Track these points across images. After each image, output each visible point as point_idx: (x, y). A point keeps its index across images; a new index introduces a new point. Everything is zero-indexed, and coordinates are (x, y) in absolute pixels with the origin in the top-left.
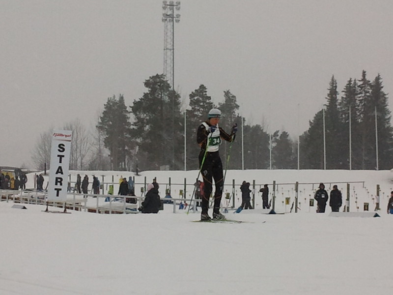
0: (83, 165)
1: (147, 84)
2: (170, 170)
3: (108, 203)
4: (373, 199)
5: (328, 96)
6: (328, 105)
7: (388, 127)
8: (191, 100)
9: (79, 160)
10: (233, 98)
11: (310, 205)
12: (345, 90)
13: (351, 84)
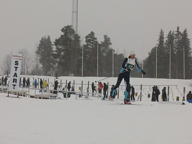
0: (28, 72)
1: (63, 30)
2: (74, 76)
3: (41, 93)
4: (182, 95)
5: (159, 39)
6: (159, 44)
7: (190, 57)
8: (86, 40)
9: (26, 70)
10: (108, 39)
11: (148, 97)
13: (171, 33)
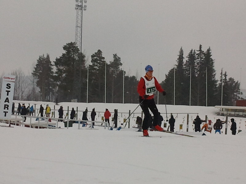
0: (23, 97)
1: (65, 48)
2: (77, 102)
3: (38, 121)
5: (178, 60)
6: (178, 65)
7: (214, 80)
8: (92, 59)
9: (20, 94)
10: (118, 59)
11: (164, 127)
12: (188, 56)
13: (192, 53)
